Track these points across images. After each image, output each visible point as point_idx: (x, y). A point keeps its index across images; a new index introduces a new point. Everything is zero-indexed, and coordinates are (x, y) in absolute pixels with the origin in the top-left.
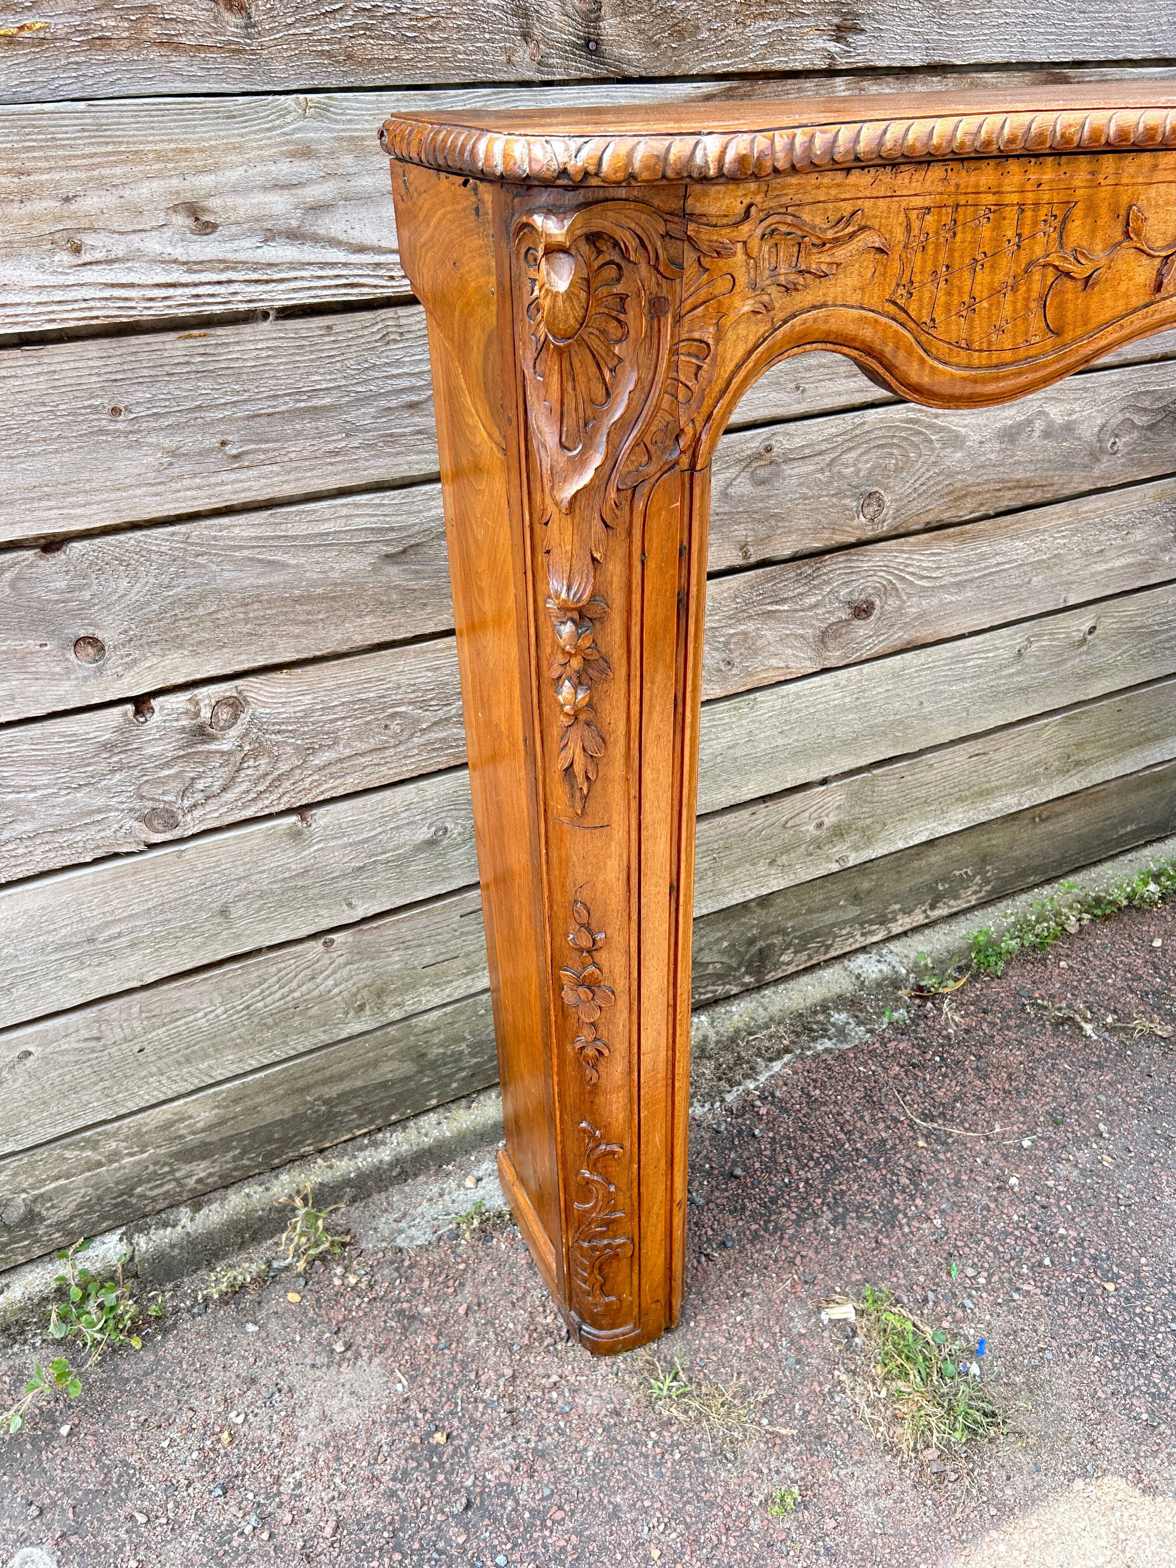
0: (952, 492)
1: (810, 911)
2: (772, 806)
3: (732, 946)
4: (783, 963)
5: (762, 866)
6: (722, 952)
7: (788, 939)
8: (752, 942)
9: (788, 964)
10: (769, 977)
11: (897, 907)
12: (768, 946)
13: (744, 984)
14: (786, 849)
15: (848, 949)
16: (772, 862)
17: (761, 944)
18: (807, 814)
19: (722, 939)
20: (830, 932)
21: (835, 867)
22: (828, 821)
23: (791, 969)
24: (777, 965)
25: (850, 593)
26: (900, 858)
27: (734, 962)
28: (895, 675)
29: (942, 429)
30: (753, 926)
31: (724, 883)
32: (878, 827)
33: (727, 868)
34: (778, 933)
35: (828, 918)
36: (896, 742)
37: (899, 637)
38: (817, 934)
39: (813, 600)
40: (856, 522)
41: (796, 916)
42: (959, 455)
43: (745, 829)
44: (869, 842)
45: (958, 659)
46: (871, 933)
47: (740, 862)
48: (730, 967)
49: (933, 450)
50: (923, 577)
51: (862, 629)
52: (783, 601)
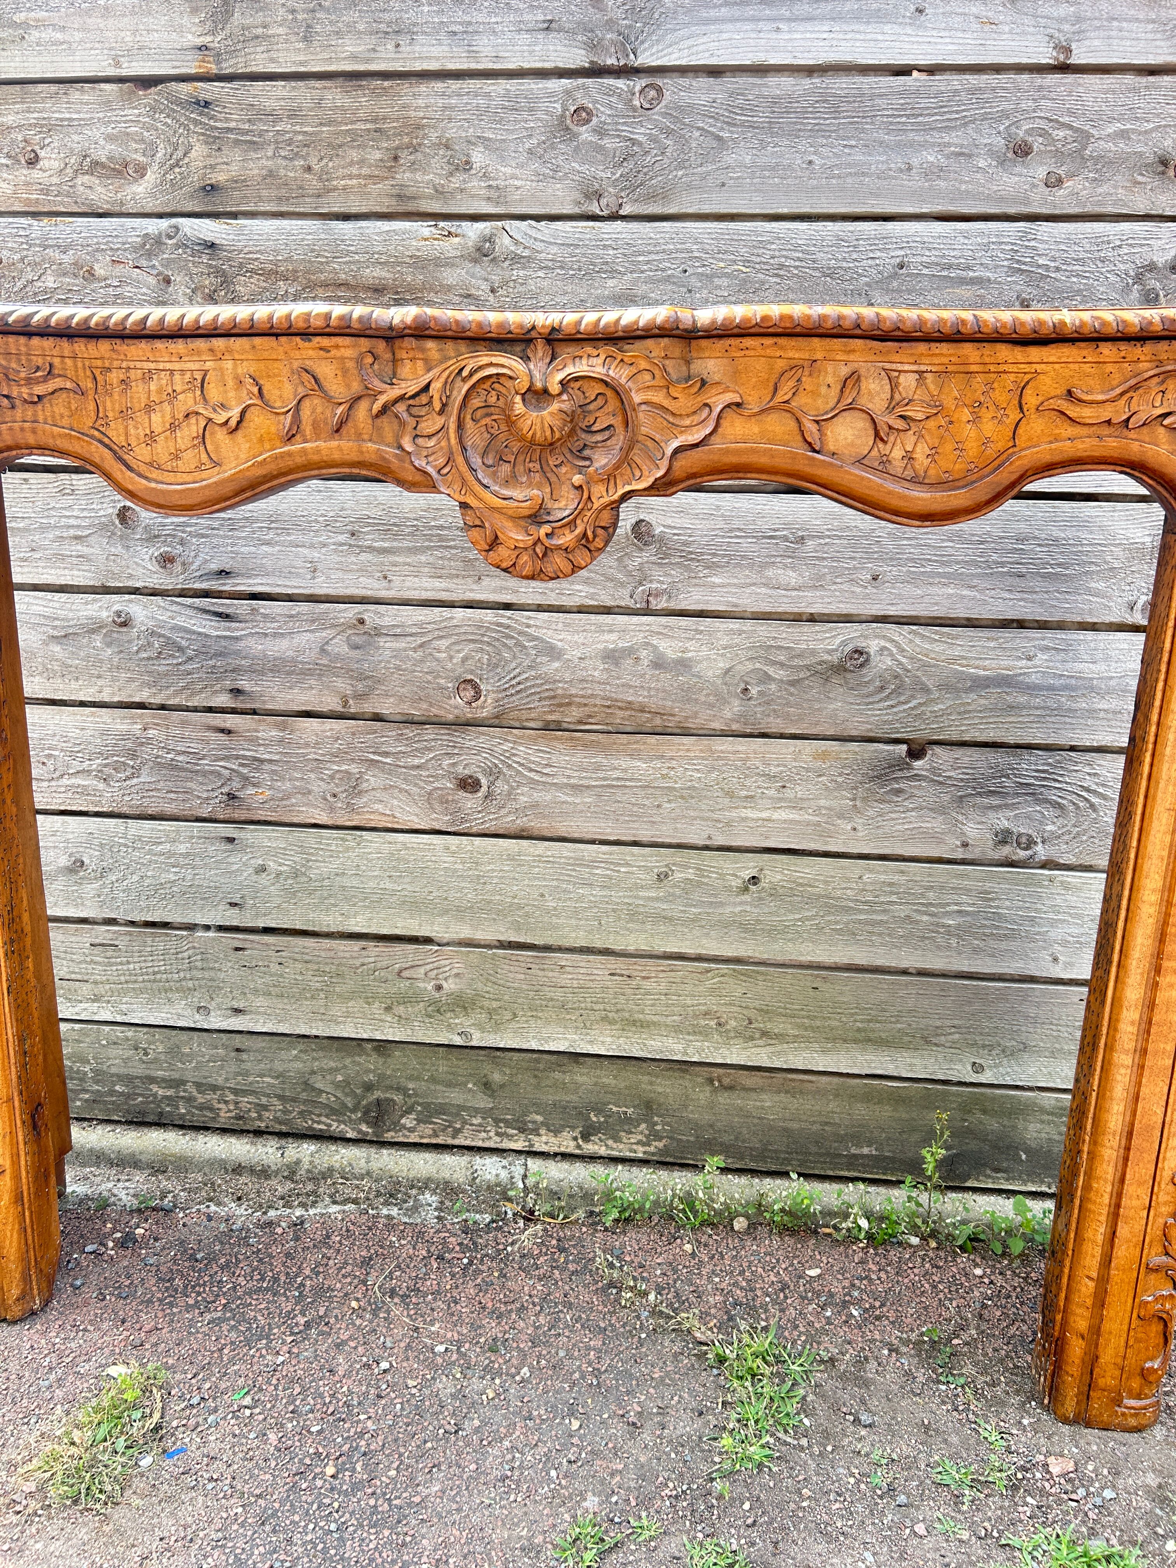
0: (554, 697)
1: (433, 1080)
2: (382, 948)
3: (347, 1083)
4: (404, 1127)
5: (377, 1008)
6: (337, 1085)
7: (410, 1101)
8: (369, 1087)
9: (412, 1130)
10: (389, 1136)
11: (539, 1118)
12: (387, 1099)
13: (360, 1131)
14: (405, 1000)
15: (480, 1144)
16: (388, 1009)
17: (378, 1094)
18: (422, 970)
19: (337, 1070)
20: (458, 1114)
21: (458, 1041)
22: (450, 986)
23: (413, 1138)
24: (397, 1126)
25: (454, 765)
26: (537, 1061)
27: (349, 1102)
28: (511, 858)
29: (535, 639)
30: (369, 1071)
31: (337, 1010)
32: (508, 1015)
33: (340, 996)
34: (398, 1089)
35: (455, 1097)
36: (518, 928)
37: (509, 821)
38: (441, 1110)
39: (417, 762)
40: (452, 702)
41: (418, 1078)
42: (556, 665)
43: (358, 963)
44: (497, 1027)
45: (580, 862)
46: (510, 1137)
47: (352, 995)
48: (344, 1105)
49: (527, 655)
50: (531, 770)
51: (470, 802)
52: (386, 754)
